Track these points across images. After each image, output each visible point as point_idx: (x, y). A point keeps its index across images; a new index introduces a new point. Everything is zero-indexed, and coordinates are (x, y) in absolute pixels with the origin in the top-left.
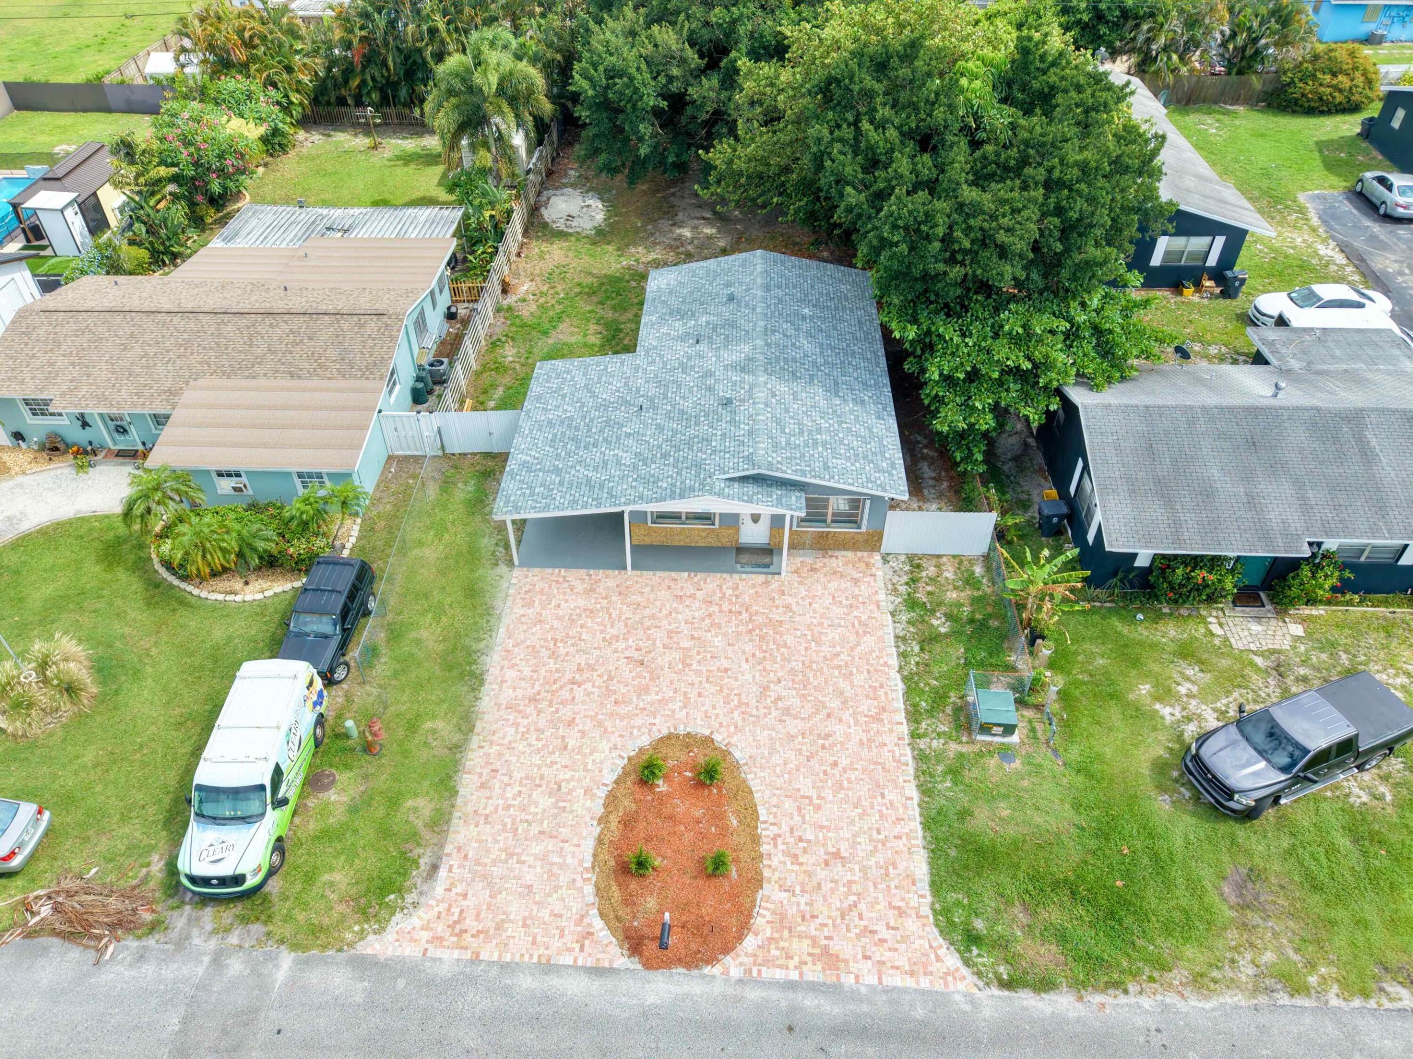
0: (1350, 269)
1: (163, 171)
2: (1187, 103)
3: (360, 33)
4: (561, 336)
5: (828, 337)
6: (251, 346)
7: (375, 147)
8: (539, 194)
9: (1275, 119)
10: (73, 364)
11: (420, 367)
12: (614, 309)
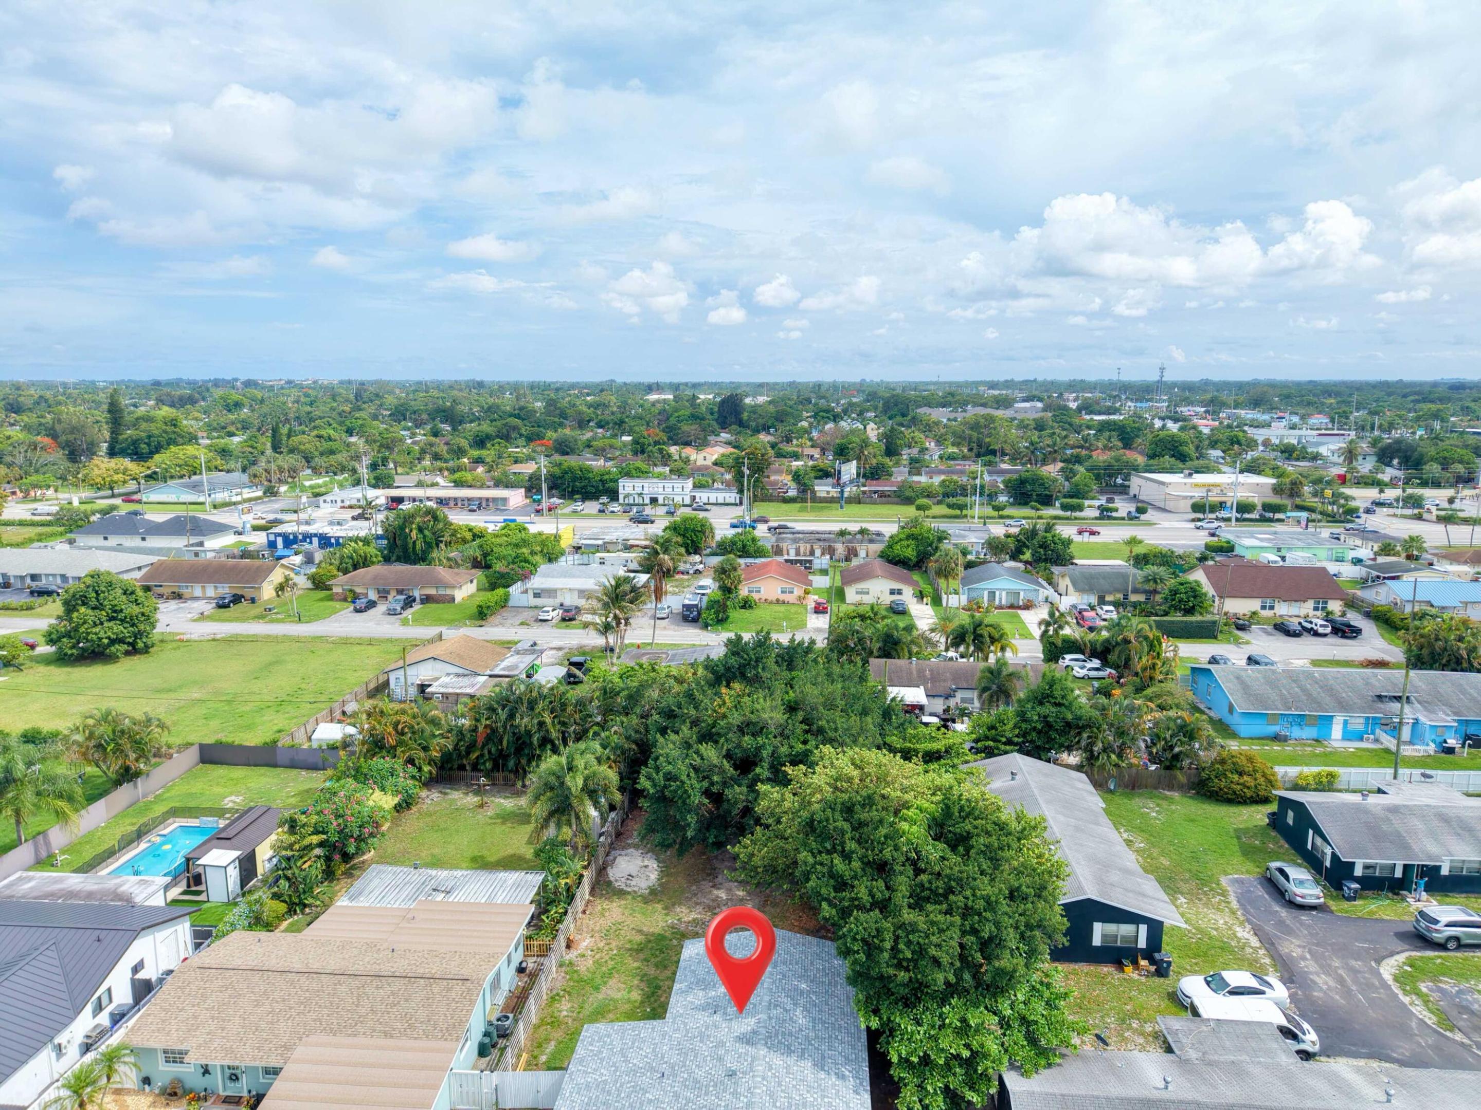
0: (1262, 952)
1: (315, 839)
2: (1133, 788)
3: (484, 722)
4: (609, 992)
5: (820, 1011)
6: (357, 1006)
7: (481, 806)
8: (608, 854)
9: (1204, 806)
10: (213, 1018)
11: (490, 1024)
12: (656, 966)
